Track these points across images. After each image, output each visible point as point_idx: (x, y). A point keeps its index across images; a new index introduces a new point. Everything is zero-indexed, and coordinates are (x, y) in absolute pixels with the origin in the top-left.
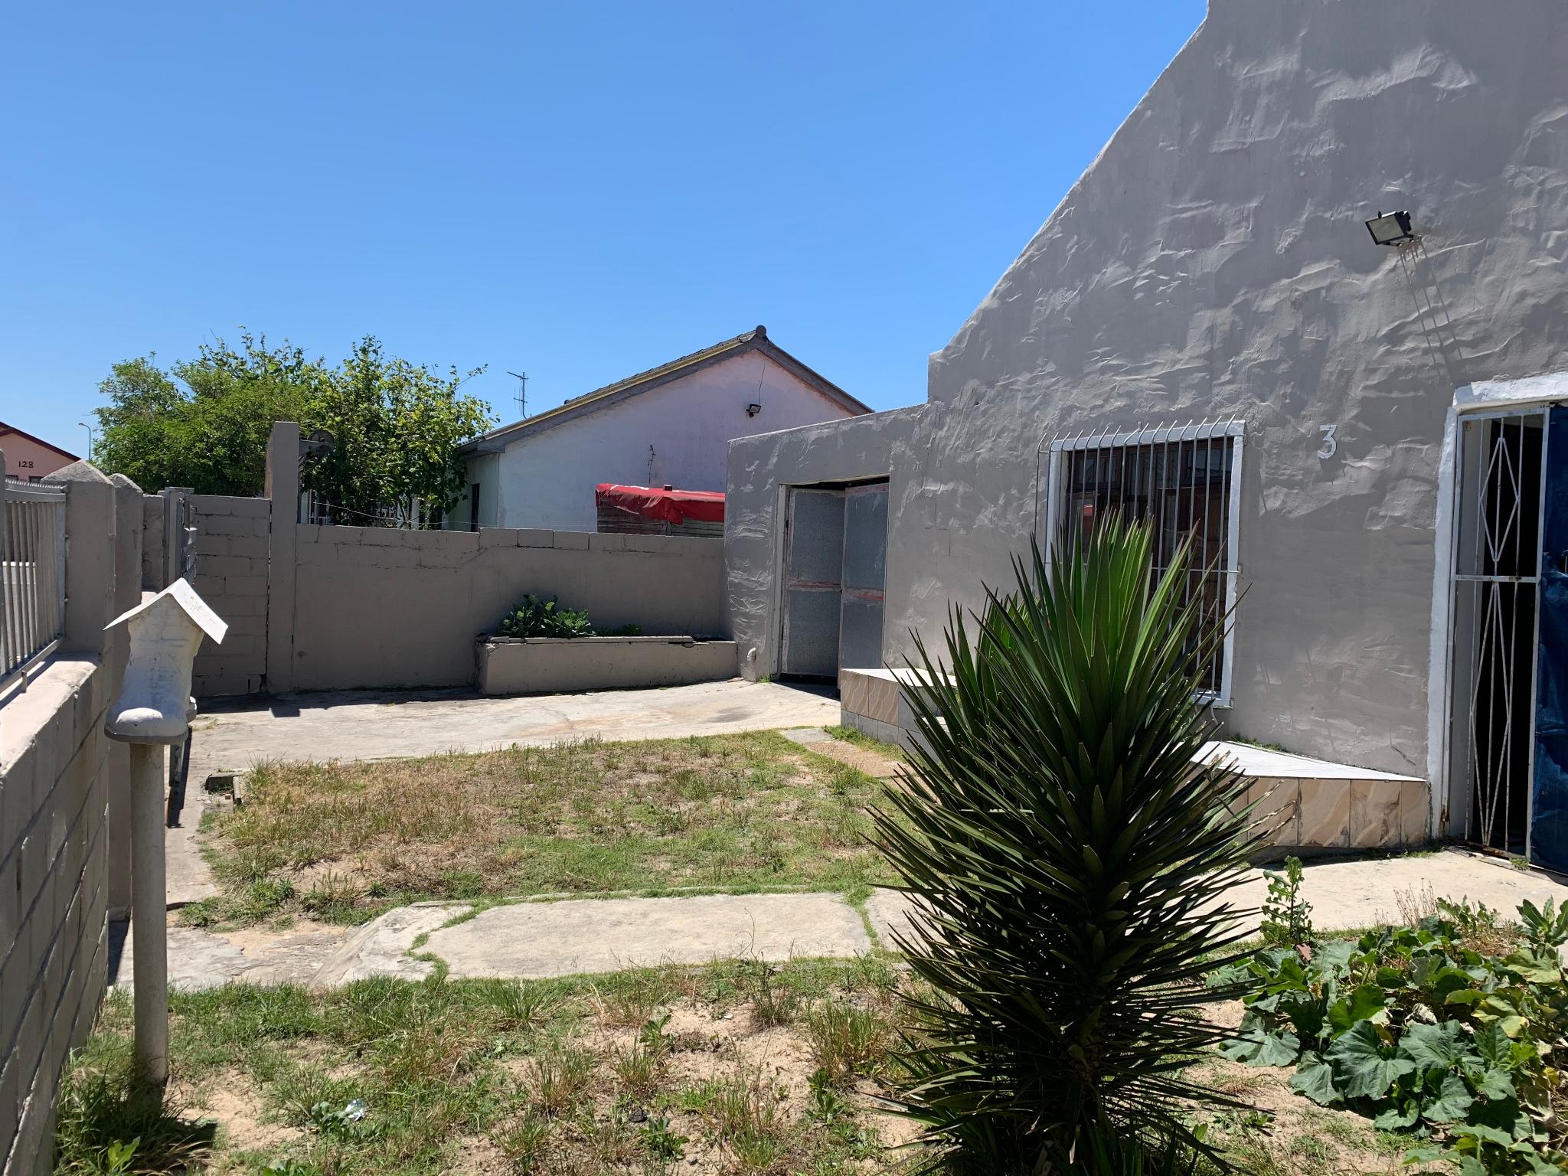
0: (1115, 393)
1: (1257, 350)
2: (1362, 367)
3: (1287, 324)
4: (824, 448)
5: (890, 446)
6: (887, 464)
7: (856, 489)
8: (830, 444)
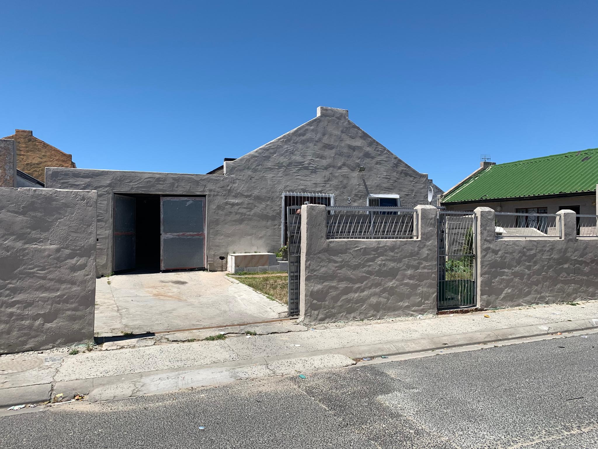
0: (301, 185)
1: (334, 182)
2: (354, 189)
3: (341, 179)
4: (155, 182)
5: (205, 186)
6: (204, 191)
7: (170, 198)
8: (161, 181)
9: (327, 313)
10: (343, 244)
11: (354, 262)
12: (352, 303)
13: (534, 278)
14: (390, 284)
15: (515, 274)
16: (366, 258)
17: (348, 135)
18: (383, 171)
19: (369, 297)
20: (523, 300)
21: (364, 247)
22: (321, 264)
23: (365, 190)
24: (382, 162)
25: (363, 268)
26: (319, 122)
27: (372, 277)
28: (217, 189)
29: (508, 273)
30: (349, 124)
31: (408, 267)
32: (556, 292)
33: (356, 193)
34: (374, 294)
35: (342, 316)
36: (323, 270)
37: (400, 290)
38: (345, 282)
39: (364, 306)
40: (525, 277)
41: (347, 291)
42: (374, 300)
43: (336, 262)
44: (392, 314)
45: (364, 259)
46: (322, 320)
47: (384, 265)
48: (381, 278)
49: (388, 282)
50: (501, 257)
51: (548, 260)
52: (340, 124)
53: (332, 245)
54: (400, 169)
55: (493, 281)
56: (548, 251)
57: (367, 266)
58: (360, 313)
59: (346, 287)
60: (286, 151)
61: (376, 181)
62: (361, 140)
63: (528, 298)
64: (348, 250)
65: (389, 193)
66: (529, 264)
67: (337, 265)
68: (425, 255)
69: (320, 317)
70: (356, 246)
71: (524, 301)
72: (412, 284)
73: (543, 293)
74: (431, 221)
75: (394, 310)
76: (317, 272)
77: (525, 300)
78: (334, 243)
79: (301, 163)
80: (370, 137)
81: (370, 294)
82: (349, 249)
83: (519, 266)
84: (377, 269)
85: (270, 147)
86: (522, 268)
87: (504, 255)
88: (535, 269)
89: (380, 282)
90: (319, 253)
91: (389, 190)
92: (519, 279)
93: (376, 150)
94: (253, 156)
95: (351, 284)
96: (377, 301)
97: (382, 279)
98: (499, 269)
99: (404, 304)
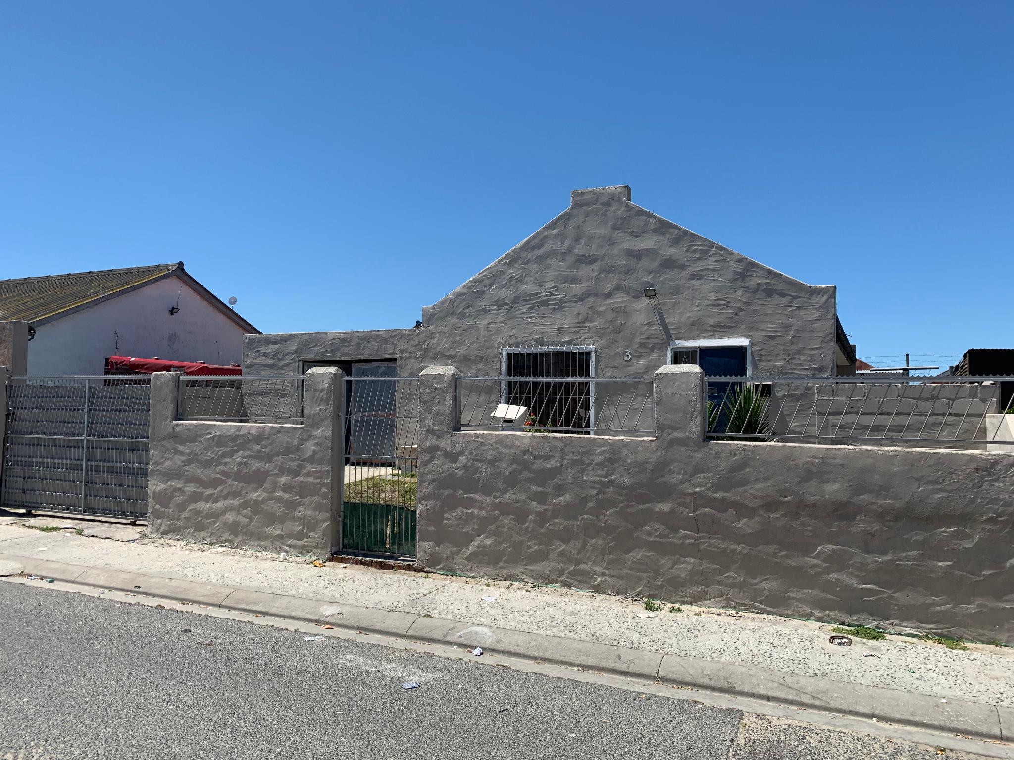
0: (534, 332)
1: (598, 323)
2: (639, 332)
3: (610, 316)
4: (340, 343)
5: (395, 345)
6: (394, 353)
7: (361, 364)
8: (346, 342)
9: (171, 525)
10: (191, 428)
11: (206, 456)
12: (202, 516)
13: (554, 524)
14: (254, 496)
15: (504, 509)
16: (221, 452)
17: (626, 232)
18: (707, 290)
19: (224, 512)
20: (526, 569)
21: (218, 434)
22: (165, 455)
23: (663, 332)
24: (704, 273)
25: (216, 466)
26: (568, 219)
27: (230, 482)
28: (411, 349)
29: (482, 502)
30: (630, 211)
31: (283, 471)
32: (631, 569)
33: (644, 341)
34: (231, 508)
35: (189, 533)
36: (168, 463)
37: (268, 507)
38: (193, 485)
39: (218, 524)
40: (532, 517)
41: (195, 497)
42: (230, 517)
43: (182, 454)
44: (257, 543)
45: (218, 452)
46: (165, 533)
47: (246, 464)
48: (241, 485)
49: (251, 492)
50: (466, 468)
51: (598, 486)
52: (610, 214)
53: (178, 429)
54: (752, 283)
55: (447, 515)
56: (598, 464)
57: (222, 463)
58: (212, 534)
59: (195, 491)
60: (510, 278)
61: (688, 315)
62: (654, 237)
63: (538, 567)
64: (198, 438)
65: (722, 337)
66: (539, 489)
67: (184, 458)
68: (309, 453)
69: (163, 528)
70: (208, 431)
71: (527, 572)
72: (287, 500)
73: (586, 563)
74: (322, 394)
75: (260, 538)
76: (161, 466)
77: (532, 571)
78: (181, 426)
79: (534, 296)
80: (676, 227)
81: (226, 508)
82: (200, 436)
83: (512, 492)
84: (235, 469)
85: (484, 276)
86: (522, 496)
87: (472, 464)
88: (558, 504)
89: (238, 490)
90: (164, 439)
91: (722, 330)
92: (511, 519)
93: (691, 250)
94: (460, 294)
95: (201, 488)
96: (234, 521)
97: (242, 487)
98: (461, 492)
99: (275, 531)
